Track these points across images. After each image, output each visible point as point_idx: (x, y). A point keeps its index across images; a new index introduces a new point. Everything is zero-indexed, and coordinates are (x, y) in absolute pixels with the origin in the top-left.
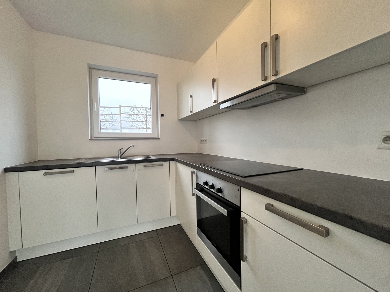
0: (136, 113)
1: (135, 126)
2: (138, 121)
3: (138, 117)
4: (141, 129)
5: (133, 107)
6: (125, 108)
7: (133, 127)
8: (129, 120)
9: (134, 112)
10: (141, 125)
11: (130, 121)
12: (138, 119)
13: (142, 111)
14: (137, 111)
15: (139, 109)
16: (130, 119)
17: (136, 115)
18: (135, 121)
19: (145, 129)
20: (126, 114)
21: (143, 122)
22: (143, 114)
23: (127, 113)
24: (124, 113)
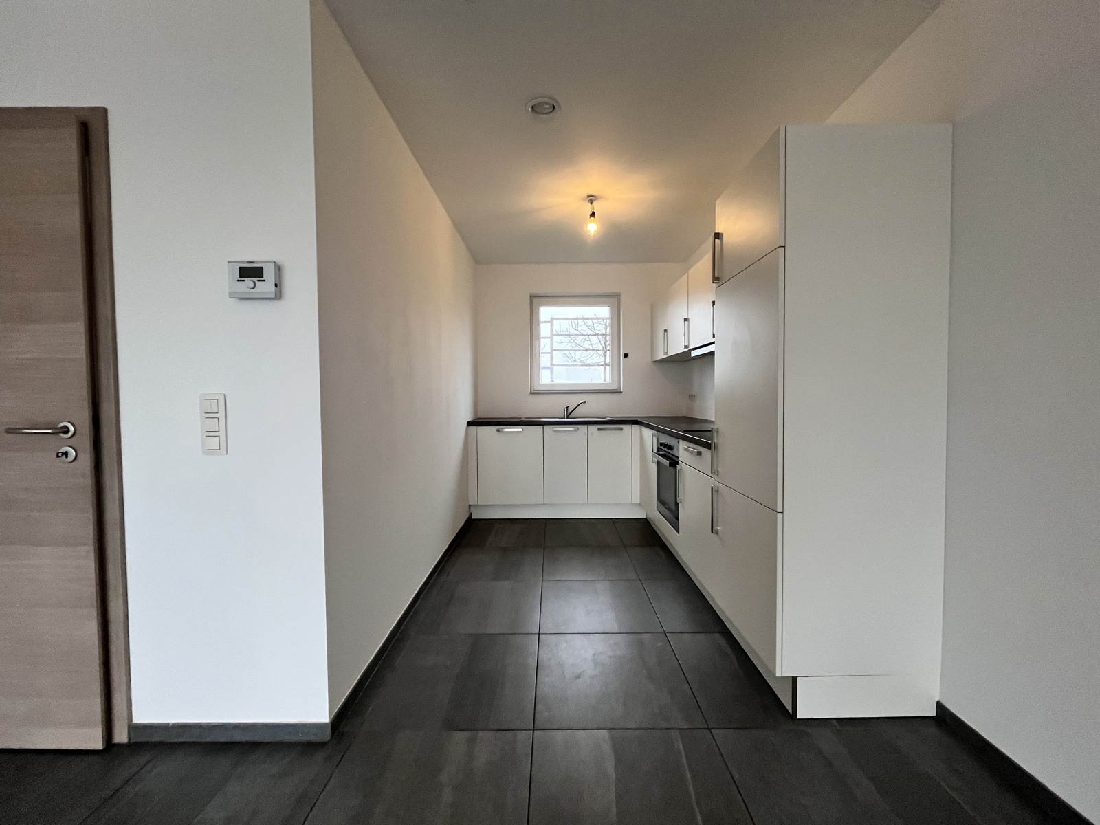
0: (582, 332)
1: (581, 359)
2: (587, 350)
3: (588, 339)
4: (593, 366)
5: (577, 319)
6: (561, 321)
7: (575, 363)
8: (569, 348)
9: (579, 329)
10: (593, 357)
11: (571, 350)
12: (587, 345)
13: (595, 325)
14: (584, 327)
15: (589, 322)
16: (570, 346)
17: (584, 335)
18: (581, 348)
19: (603, 365)
20: (563, 335)
21: (597, 350)
22: (597, 333)
23: (564, 333)
24: (559, 333)
